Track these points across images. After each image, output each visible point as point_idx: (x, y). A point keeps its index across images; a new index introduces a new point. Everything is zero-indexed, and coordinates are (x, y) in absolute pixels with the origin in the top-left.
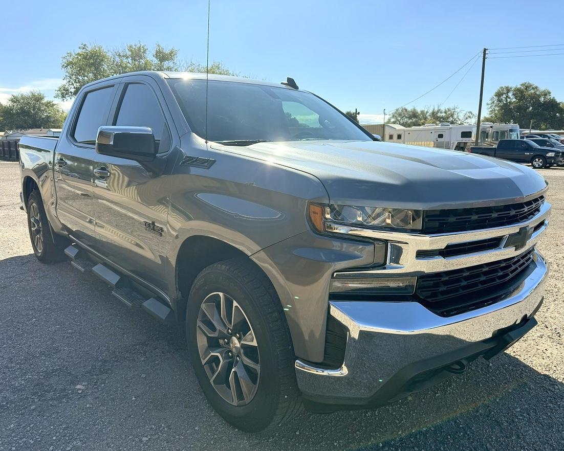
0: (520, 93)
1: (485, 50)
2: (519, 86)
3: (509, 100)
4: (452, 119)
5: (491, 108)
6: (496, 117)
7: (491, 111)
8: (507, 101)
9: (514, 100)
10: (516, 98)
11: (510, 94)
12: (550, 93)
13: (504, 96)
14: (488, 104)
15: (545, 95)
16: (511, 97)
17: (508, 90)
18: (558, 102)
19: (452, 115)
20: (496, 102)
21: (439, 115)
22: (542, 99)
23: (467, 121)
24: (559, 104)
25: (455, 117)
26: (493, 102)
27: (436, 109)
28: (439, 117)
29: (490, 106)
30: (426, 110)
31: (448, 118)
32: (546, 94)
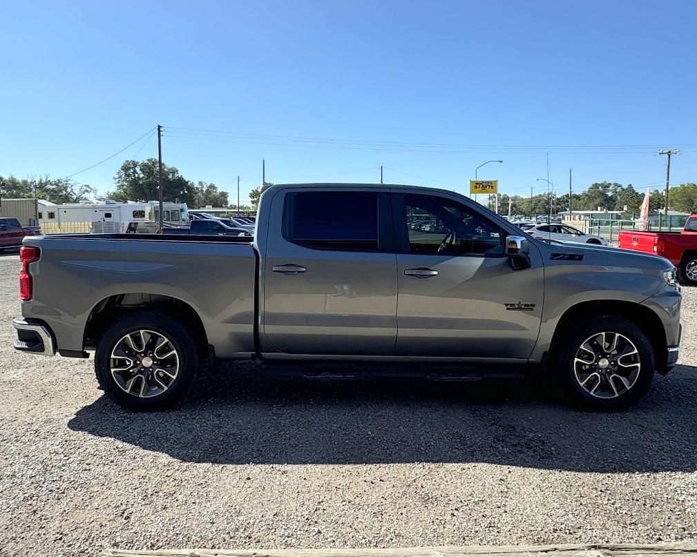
0: (148, 168)
1: (159, 127)
2: (146, 162)
3: (136, 175)
4: (65, 193)
5: (118, 182)
6: (125, 193)
7: (118, 186)
8: (134, 176)
9: (142, 176)
10: (143, 173)
11: (138, 169)
12: (177, 171)
13: (132, 170)
14: (114, 178)
15: (174, 173)
16: (139, 172)
17: (135, 165)
18: (186, 180)
19: (66, 188)
20: (123, 176)
21: (49, 187)
22: (170, 177)
23: (84, 195)
24: (188, 182)
25: (69, 190)
26: (121, 176)
27: (44, 181)
28: (49, 190)
29: (117, 180)
30: (29, 181)
31: (61, 191)
32: (174, 171)
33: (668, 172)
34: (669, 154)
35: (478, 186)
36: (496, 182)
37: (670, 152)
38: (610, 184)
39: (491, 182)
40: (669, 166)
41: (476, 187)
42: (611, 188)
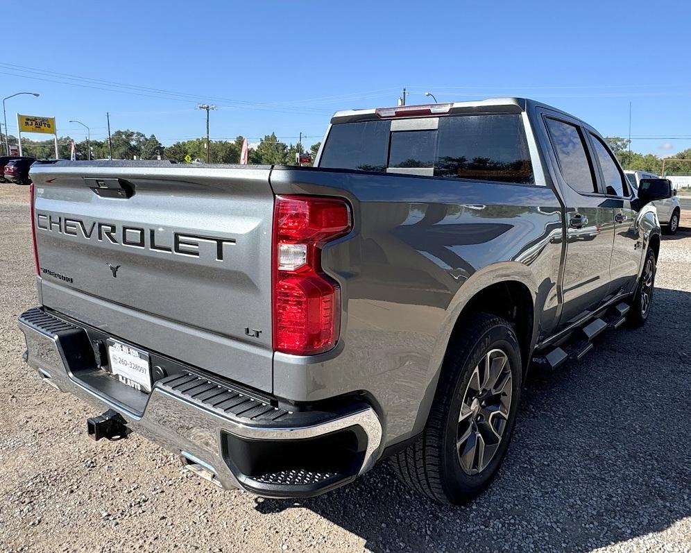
33: (208, 126)
34: (207, 108)
35: (30, 123)
36: (53, 120)
37: (208, 107)
38: (133, 133)
39: (47, 120)
40: (208, 121)
41: (27, 124)
42: (134, 137)
